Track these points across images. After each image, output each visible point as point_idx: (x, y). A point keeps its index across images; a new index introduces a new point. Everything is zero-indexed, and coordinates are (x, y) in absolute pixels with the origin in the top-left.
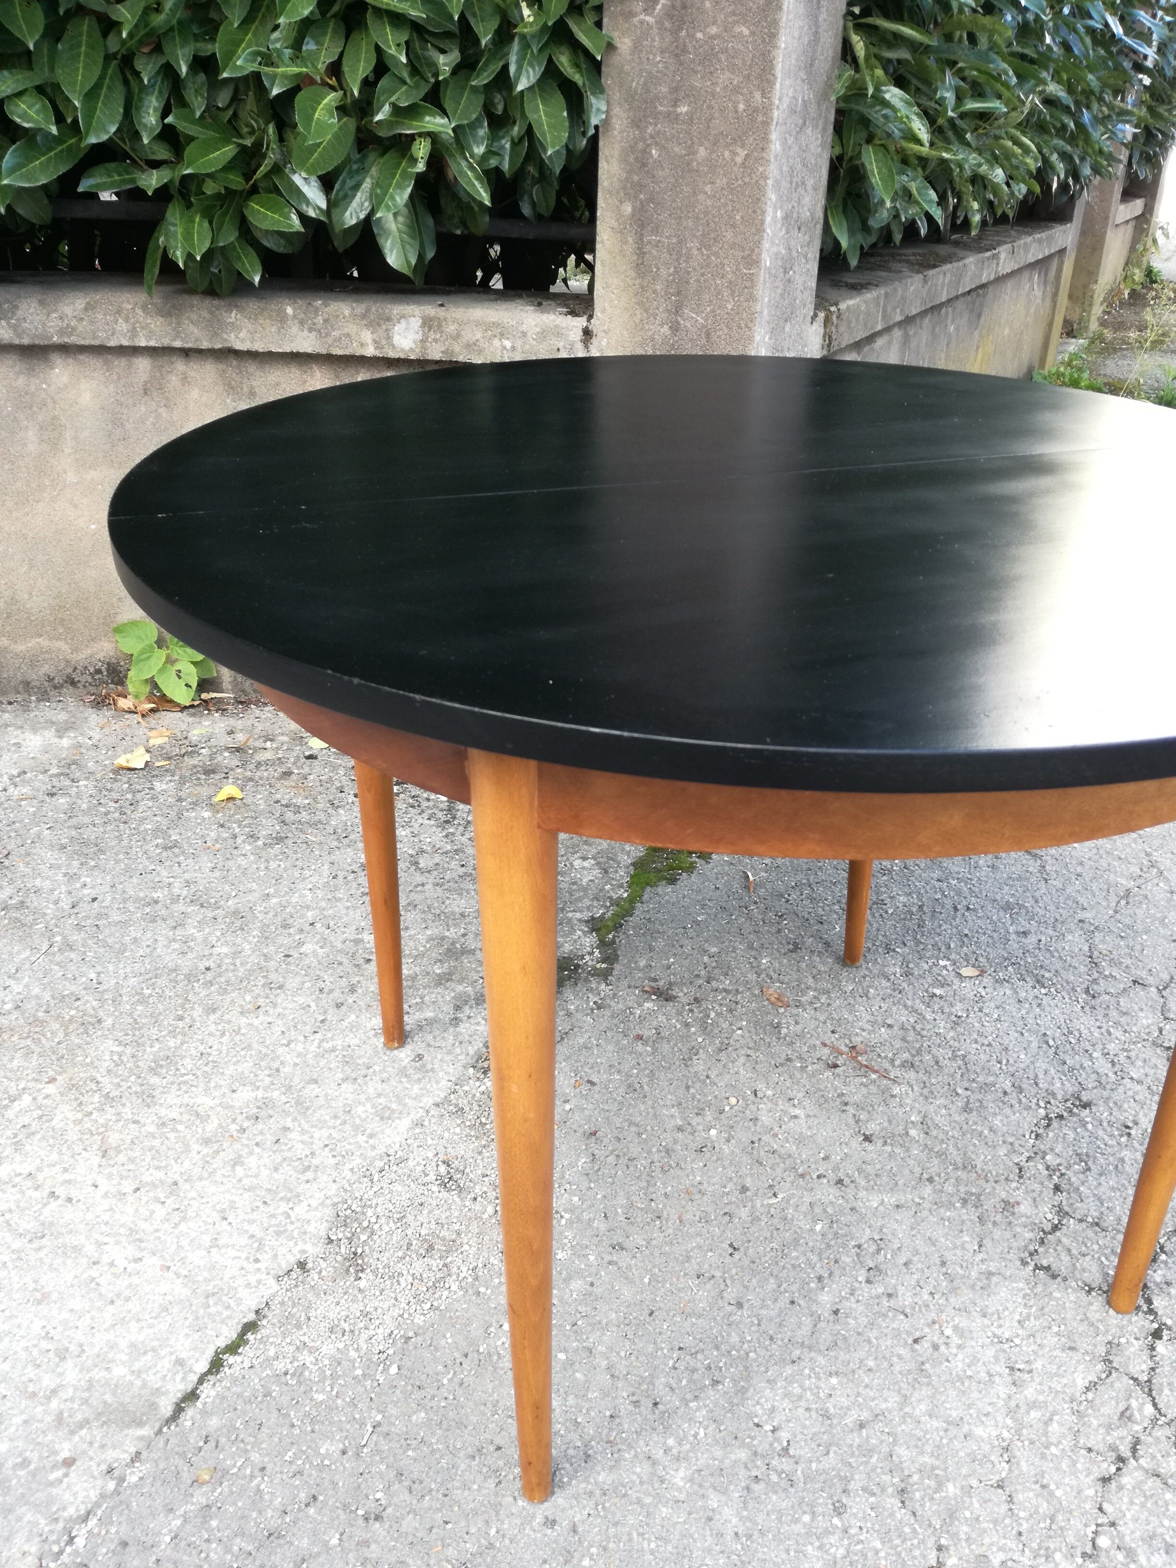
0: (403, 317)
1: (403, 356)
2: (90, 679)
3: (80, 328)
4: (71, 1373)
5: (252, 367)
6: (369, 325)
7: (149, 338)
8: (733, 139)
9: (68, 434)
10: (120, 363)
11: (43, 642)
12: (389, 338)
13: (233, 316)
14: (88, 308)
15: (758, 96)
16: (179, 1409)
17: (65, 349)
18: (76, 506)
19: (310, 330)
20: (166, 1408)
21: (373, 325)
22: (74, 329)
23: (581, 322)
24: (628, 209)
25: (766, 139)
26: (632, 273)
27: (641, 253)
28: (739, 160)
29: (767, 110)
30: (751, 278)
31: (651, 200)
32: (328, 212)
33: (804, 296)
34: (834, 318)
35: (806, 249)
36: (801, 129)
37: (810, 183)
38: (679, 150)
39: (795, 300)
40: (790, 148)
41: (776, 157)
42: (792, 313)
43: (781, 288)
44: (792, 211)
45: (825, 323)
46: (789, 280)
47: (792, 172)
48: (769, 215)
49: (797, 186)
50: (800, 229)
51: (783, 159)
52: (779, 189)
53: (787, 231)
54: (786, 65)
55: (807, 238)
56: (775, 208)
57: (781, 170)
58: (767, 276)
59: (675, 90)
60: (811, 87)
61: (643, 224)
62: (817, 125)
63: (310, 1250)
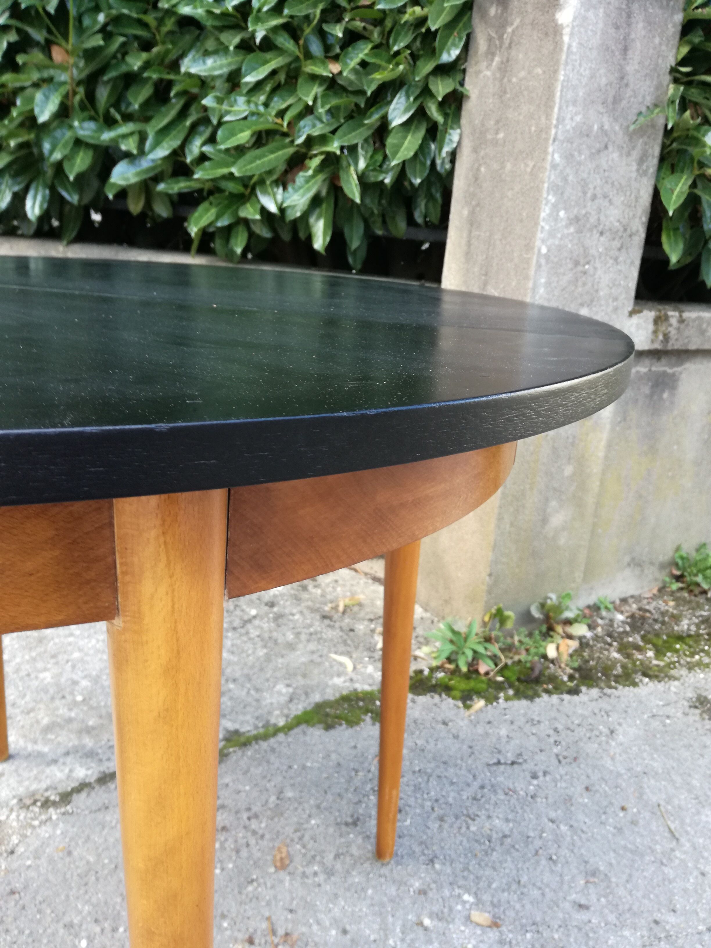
8: (527, 154)
15: (543, 119)
24: (465, 212)
25: (545, 152)
26: (463, 260)
27: (469, 244)
28: (529, 170)
29: (548, 128)
30: (528, 261)
31: (478, 205)
32: (282, 208)
33: (613, 291)
34: (674, 321)
35: (614, 253)
36: (599, 151)
37: (619, 200)
38: (496, 166)
39: (597, 291)
40: (579, 163)
41: (554, 166)
42: (592, 301)
43: (569, 276)
44: (587, 215)
45: (657, 321)
46: (585, 273)
47: (584, 184)
48: (545, 212)
49: (594, 198)
50: (602, 233)
51: (568, 170)
52: (562, 193)
53: (579, 231)
54: (570, 95)
55: (617, 244)
56: (555, 208)
57: (565, 179)
58: (543, 261)
59: (498, 121)
60: (616, 120)
61: (472, 223)
62: (628, 154)
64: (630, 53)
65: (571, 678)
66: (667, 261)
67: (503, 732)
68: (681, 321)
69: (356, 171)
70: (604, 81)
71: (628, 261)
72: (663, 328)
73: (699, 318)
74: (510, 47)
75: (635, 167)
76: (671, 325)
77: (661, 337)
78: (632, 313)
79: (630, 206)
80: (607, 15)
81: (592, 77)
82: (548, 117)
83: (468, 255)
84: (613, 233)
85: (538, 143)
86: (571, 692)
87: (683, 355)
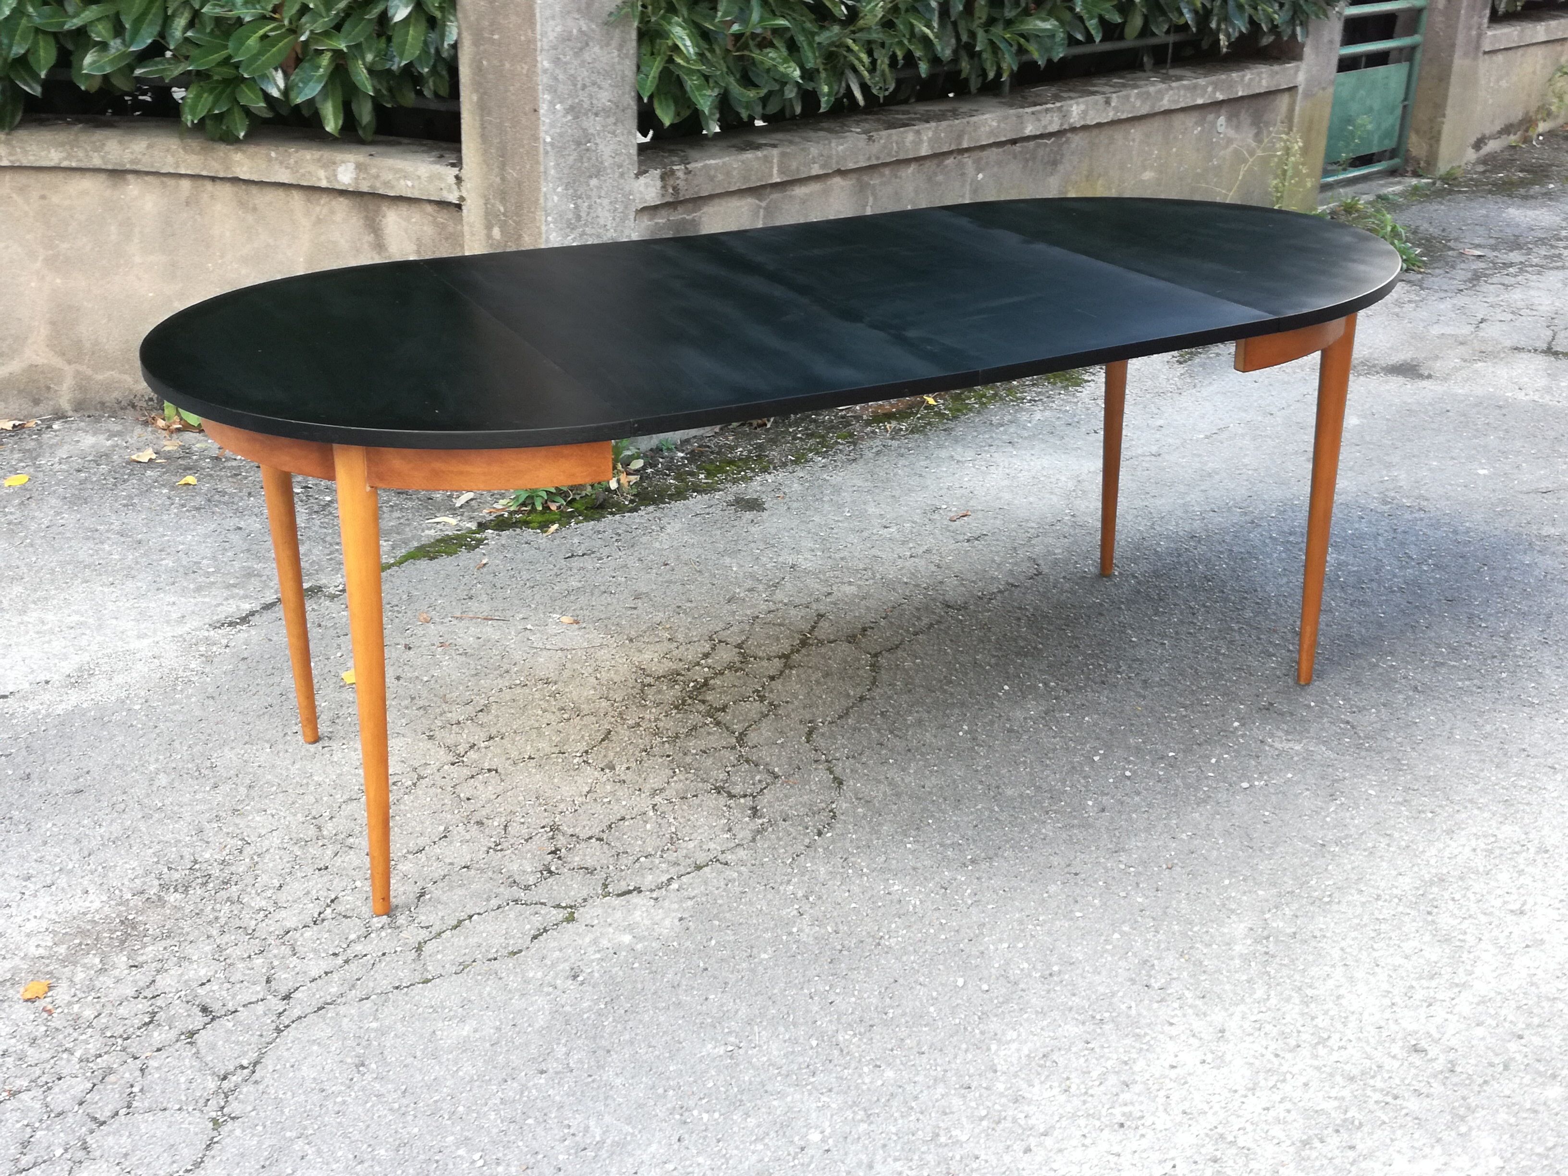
0: (343, 162)
1: (344, 188)
2: (145, 405)
3: (144, 160)
5: (254, 190)
6: (321, 167)
7: (187, 168)
8: (521, 58)
9: (137, 230)
10: (172, 183)
11: (114, 374)
12: (336, 176)
13: (237, 156)
14: (149, 147)
15: (529, 32)
17: (136, 173)
18: (140, 279)
19: (287, 168)
21: (325, 166)
22: (140, 160)
23: (455, 171)
24: (475, 98)
25: (536, 59)
26: (479, 140)
27: (483, 127)
28: (525, 72)
29: (534, 41)
31: (485, 93)
32: (286, 92)
33: (616, 160)
34: (680, 174)
35: (611, 128)
36: (581, 49)
37: (606, 84)
38: (496, 62)
39: (602, 163)
40: (566, 63)
41: (545, 71)
42: (599, 171)
43: (574, 155)
44: (580, 103)
45: (663, 178)
46: (588, 150)
47: (573, 79)
48: (543, 109)
49: (584, 87)
50: (596, 115)
51: (557, 71)
52: (555, 91)
53: (576, 117)
54: (548, 13)
55: (612, 120)
56: (552, 103)
57: (556, 79)
58: (549, 148)
59: (492, 24)
60: (592, 20)
61: (483, 108)
62: (608, 44)
63: (56, 677)
65: (631, 501)
66: (662, 124)
67: (576, 541)
68: (688, 172)
69: (364, 64)
71: (625, 132)
72: (671, 182)
73: (705, 166)
75: (616, 53)
76: (678, 178)
77: (671, 191)
78: (637, 176)
79: (617, 86)
82: (534, 31)
83: (484, 137)
84: (607, 112)
85: (528, 51)
86: (632, 511)
87: (699, 201)
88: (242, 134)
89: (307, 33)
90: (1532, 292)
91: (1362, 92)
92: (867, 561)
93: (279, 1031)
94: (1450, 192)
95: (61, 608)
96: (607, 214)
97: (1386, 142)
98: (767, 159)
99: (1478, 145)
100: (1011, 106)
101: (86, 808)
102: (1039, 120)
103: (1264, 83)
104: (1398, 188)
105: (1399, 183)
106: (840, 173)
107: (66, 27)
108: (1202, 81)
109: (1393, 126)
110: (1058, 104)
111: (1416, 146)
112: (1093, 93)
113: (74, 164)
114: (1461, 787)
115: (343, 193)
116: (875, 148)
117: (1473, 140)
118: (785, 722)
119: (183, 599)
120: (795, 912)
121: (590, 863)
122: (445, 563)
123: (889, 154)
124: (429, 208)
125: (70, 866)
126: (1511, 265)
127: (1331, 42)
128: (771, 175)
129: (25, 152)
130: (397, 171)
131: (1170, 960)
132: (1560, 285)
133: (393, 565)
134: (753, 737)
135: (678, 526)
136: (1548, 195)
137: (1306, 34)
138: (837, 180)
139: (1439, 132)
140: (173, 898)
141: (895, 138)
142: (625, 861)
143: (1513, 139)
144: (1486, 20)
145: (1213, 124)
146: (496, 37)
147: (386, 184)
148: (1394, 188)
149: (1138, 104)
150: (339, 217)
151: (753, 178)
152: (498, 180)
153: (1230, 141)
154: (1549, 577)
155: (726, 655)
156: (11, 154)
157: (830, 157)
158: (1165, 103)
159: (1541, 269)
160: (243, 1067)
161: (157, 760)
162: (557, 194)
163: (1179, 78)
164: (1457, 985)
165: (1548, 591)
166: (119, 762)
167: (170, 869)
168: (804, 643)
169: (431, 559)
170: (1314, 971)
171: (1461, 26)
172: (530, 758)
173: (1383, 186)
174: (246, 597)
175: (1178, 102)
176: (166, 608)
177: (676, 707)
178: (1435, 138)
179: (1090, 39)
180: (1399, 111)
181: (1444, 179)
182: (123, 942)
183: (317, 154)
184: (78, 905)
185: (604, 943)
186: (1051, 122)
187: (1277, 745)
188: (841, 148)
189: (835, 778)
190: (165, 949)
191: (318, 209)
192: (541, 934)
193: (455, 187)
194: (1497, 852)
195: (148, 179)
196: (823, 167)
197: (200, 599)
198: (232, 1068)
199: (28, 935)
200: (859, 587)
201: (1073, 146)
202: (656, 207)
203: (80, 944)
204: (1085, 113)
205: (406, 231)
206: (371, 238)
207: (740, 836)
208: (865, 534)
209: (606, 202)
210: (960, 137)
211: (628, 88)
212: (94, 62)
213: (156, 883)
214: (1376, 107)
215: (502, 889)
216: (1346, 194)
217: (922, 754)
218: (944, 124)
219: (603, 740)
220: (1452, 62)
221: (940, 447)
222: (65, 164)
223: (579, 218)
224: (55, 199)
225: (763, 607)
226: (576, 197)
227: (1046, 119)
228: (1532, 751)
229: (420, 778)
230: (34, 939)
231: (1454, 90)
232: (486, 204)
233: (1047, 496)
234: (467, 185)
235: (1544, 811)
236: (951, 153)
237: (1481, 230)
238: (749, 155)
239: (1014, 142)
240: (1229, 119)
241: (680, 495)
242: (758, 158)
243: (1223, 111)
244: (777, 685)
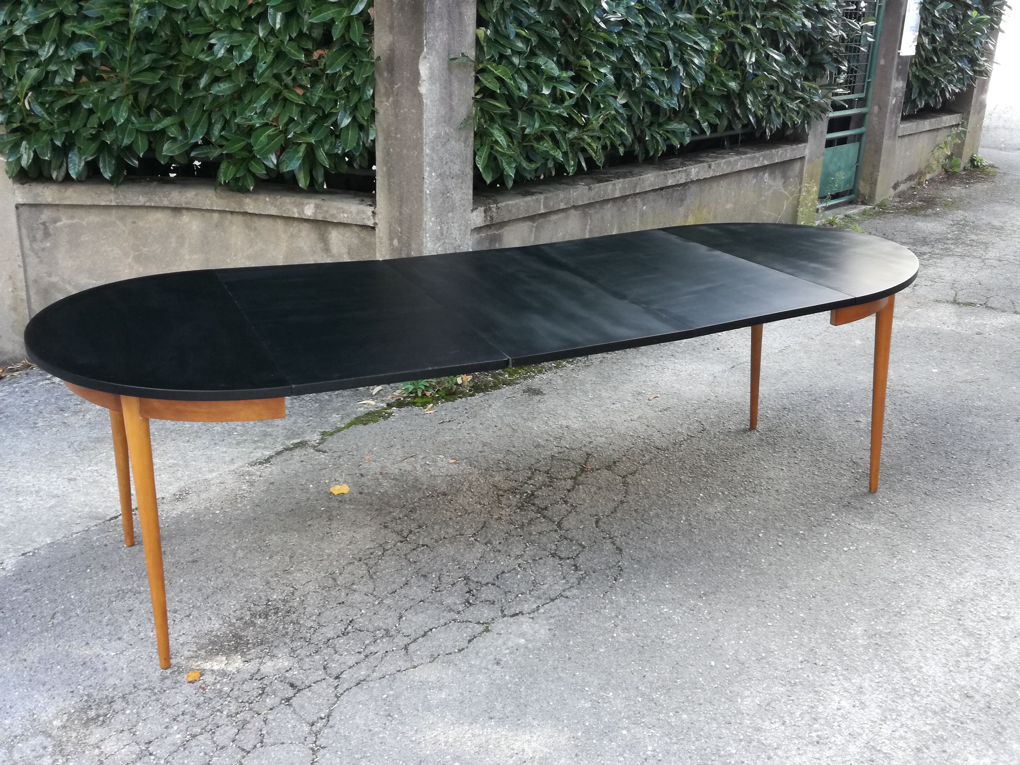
0: (308, 203)
1: (308, 218)
3: (193, 202)
4: (87, 509)
5: (255, 219)
6: (295, 206)
7: (217, 207)
8: (413, 148)
9: (187, 241)
10: (208, 214)
12: (303, 211)
13: (248, 200)
14: (196, 195)
15: (419, 133)
16: (111, 519)
17: (188, 209)
19: (275, 207)
20: (108, 518)
21: (297, 206)
22: (190, 202)
23: (372, 209)
24: (385, 169)
25: (422, 148)
27: (389, 185)
28: (416, 155)
29: (422, 139)
31: (391, 166)
32: (277, 166)
33: (462, 202)
34: (494, 209)
35: (459, 185)
36: (446, 143)
37: (458, 161)
38: (398, 150)
39: (455, 204)
40: (438, 150)
41: (427, 155)
43: (441, 200)
44: (444, 172)
45: (485, 212)
46: (448, 197)
47: (441, 159)
48: (426, 175)
49: (447, 163)
50: (452, 178)
51: (434, 155)
52: (432, 166)
53: (442, 180)
54: (429, 123)
55: (460, 181)
56: (430, 172)
57: (432, 159)
58: (428, 197)
59: (396, 129)
60: (451, 127)
61: (389, 175)
62: (459, 140)
63: (167, 495)
64: (453, 97)
65: (470, 391)
66: (486, 182)
67: (443, 413)
68: (498, 208)
69: (324, 150)
70: (443, 112)
72: (489, 214)
73: (507, 205)
74: (397, 95)
75: (463, 145)
76: (493, 212)
77: (489, 218)
78: (472, 211)
79: (463, 162)
80: (440, 85)
81: (438, 112)
82: (422, 133)
83: (390, 190)
84: (458, 176)
85: (418, 144)
86: (471, 396)
87: (502, 224)
88: (252, 188)
89: (292, 133)
90: (939, 269)
91: (835, 159)
92: (608, 423)
93: (338, 697)
94: (884, 213)
95: (162, 455)
96: (457, 232)
97: (848, 185)
98: (538, 201)
99: (895, 187)
100: (660, 169)
101: (200, 571)
102: (675, 177)
103: (788, 155)
104: (855, 211)
105: (855, 208)
106: (575, 207)
107: (154, 129)
108: (757, 155)
109: (851, 177)
110: (685, 168)
111: (863, 188)
112: (702, 162)
113: (153, 204)
114: (961, 549)
115: (307, 220)
116: (592, 193)
117: (892, 184)
118: (582, 516)
119: (230, 450)
120: (613, 625)
121: (491, 598)
122: (372, 426)
123: (599, 197)
124: (356, 229)
125: (198, 604)
126: (925, 254)
127: (822, 132)
128: (540, 209)
129: (125, 198)
130: (339, 209)
131: (824, 648)
132: (953, 265)
133: (344, 428)
134: (565, 524)
135: (499, 404)
136: (936, 214)
137: (810, 128)
138: (573, 211)
139: (876, 181)
140: (259, 621)
141: (602, 188)
142: (511, 596)
143: (913, 184)
144: (899, 119)
145: (762, 178)
146: (399, 136)
147: (333, 216)
148: (854, 211)
149: (725, 167)
150: (303, 234)
151: (531, 211)
152: (398, 214)
153: (771, 186)
154: (984, 429)
155: (540, 478)
156: (117, 199)
157: (569, 199)
158: (739, 167)
159: (941, 256)
160: (322, 718)
161: (235, 542)
162: (432, 221)
163: (745, 153)
164: (982, 659)
165: (985, 438)
166: (213, 544)
167: (255, 605)
168: (583, 470)
169: (365, 424)
170: (904, 653)
171: (887, 123)
172: (444, 538)
173: (847, 210)
174: (265, 448)
175: (745, 166)
176: (222, 455)
177: (519, 508)
178: (874, 183)
179: (703, 132)
180: (854, 169)
181: (880, 206)
182: (236, 648)
183: (293, 199)
184: (207, 627)
185: (510, 644)
186: (681, 178)
187: (857, 526)
188: (575, 194)
189: (617, 548)
190: (261, 651)
191: (292, 229)
192: (473, 639)
193: (372, 217)
194: (988, 584)
195: (194, 212)
196: (565, 204)
197: (240, 449)
198: (316, 719)
199: (182, 644)
200: (606, 438)
201: (692, 190)
202: (481, 228)
203: (212, 649)
204: (698, 172)
205: (342, 241)
206: (322, 245)
207: (571, 581)
208: (603, 408)
209: (456, 225)
210: (635, 187)
211: (469, 163)
212: (169, 149)
213: (248, 613)
214: (842, 166)
215: (445, 614)
216: (830, 215)
217: (663, 534)
218: (627, 179)
219: (483, 527)
220: (882, 142)
221: (635, 358)
222: (148, 204)
223: (442, 234)
224: (141, 224)
225: (556, 450)
226: (441, 223)
227: (679, 176)
228: (996, 528)
229: (385, 550)
230: (186, 647)
231: (884, 157)
232: (390, 227)
233: (699, 385)
234: (379, 217)
235: (1009, 562)
236: (630, 195)
237: (904, 234)
238: (528, 199)
239: (662, 189)
240: (770, 175)
241: (496, 387)
242: (534, 200)
243: (767, 171)
244: (571, 494)
